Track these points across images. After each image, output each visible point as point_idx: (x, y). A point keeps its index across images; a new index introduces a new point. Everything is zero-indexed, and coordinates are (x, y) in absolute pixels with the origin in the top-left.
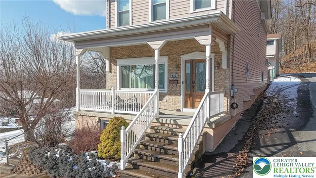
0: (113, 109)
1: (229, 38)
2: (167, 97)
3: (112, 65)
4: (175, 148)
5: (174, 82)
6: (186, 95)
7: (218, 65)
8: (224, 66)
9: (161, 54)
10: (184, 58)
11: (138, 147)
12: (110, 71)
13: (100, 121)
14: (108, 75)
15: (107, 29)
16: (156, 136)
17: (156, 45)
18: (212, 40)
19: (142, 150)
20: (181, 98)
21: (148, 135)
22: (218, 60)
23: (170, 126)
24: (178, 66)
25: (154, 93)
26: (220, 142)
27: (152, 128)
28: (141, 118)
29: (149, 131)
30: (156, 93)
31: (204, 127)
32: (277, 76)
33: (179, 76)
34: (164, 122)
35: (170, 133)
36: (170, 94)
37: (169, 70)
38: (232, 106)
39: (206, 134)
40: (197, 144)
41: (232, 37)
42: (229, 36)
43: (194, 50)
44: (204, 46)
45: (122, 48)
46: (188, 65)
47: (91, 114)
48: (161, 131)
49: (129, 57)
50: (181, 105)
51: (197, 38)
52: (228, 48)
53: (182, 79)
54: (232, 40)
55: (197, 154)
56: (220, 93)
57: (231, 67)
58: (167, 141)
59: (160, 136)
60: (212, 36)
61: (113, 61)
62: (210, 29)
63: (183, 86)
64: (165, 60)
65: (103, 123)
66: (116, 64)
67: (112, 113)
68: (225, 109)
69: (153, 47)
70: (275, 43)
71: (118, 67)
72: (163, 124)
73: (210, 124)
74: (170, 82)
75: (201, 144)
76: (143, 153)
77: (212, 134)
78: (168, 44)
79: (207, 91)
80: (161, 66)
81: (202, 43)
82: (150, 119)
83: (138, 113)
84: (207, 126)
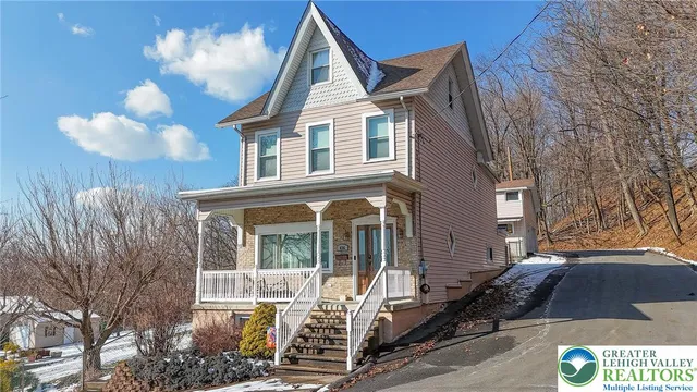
0: (255, 297)
1: (412, 197)
2: (332, 280)
3: (248, 234)
4: (344, 337)
5: (342, 257)
6: (360, 276)
7: (402, 232)
8: (409, 234)
9: (324, 218)
10: (356, 222)
11: (295, 340)
12: (244, 244)
13: (234, 315)
14: (240, 250)
15: (241, 187)
16: (319, 325)
17: (318, 207)
18: (387, 202)
19: (301, 343)
20: (353, 280)
21: (308, 326)
22: (401, 226)
23: (337, 313)
24: (348, 235)
25: (315, 270)
26: (404, 334)
27: (313, 317)
28: (296, 307)
29: (309, 321)
30: (318, 270)
31: (379, 311)
32: (530, 255)
33: (350, 248)
34: (329, 309)
35: (337, 321)
36: (336, 275)
37: (335, 240)
38: (422, 289)
39: (382, 320)
40: (370, 329)
41: (417, 195)
42: (413, 195)
43: (369, 211)
44: (378, 209)
45: (264, 209)
46: (362, 232)
47: (220, 307)
48: (326, 321)
49: (275, 222)
50: (353, 292)
51: (369, 199)
52: (412, 209)
53: (354, 253)
54: (417, 200)
55: (371, 341)
56: (404, 269)
57: (418, 235)
58: (332, 331)
59: (324, 326)
60: (387, 197)
61: (249, 227)
62: (384, 189)
63: (355, 263)
64: (330, 226)
65: (239, 319)
66: (253, 233)
67: (254, 303)
68: (413, 294)
69: (314, 209)
70: (520, 195)
71: (257, 237)
72: (327, 312)
73: (388, 307)
74: (337, 257)
75: (376, 330)
76: (302, 346)
77: (390, 319)
78: (333, 205)
79: (383, 264)
80: (325, 234)
81: (375, 205)
82: (310, 307)
83: (292, 300)
84: (383, 309)
